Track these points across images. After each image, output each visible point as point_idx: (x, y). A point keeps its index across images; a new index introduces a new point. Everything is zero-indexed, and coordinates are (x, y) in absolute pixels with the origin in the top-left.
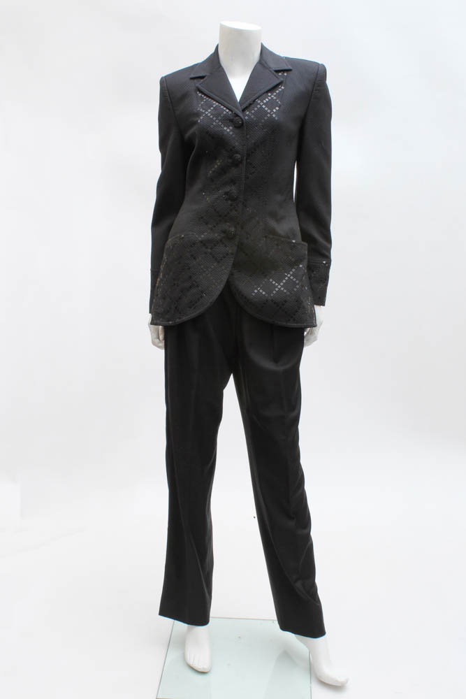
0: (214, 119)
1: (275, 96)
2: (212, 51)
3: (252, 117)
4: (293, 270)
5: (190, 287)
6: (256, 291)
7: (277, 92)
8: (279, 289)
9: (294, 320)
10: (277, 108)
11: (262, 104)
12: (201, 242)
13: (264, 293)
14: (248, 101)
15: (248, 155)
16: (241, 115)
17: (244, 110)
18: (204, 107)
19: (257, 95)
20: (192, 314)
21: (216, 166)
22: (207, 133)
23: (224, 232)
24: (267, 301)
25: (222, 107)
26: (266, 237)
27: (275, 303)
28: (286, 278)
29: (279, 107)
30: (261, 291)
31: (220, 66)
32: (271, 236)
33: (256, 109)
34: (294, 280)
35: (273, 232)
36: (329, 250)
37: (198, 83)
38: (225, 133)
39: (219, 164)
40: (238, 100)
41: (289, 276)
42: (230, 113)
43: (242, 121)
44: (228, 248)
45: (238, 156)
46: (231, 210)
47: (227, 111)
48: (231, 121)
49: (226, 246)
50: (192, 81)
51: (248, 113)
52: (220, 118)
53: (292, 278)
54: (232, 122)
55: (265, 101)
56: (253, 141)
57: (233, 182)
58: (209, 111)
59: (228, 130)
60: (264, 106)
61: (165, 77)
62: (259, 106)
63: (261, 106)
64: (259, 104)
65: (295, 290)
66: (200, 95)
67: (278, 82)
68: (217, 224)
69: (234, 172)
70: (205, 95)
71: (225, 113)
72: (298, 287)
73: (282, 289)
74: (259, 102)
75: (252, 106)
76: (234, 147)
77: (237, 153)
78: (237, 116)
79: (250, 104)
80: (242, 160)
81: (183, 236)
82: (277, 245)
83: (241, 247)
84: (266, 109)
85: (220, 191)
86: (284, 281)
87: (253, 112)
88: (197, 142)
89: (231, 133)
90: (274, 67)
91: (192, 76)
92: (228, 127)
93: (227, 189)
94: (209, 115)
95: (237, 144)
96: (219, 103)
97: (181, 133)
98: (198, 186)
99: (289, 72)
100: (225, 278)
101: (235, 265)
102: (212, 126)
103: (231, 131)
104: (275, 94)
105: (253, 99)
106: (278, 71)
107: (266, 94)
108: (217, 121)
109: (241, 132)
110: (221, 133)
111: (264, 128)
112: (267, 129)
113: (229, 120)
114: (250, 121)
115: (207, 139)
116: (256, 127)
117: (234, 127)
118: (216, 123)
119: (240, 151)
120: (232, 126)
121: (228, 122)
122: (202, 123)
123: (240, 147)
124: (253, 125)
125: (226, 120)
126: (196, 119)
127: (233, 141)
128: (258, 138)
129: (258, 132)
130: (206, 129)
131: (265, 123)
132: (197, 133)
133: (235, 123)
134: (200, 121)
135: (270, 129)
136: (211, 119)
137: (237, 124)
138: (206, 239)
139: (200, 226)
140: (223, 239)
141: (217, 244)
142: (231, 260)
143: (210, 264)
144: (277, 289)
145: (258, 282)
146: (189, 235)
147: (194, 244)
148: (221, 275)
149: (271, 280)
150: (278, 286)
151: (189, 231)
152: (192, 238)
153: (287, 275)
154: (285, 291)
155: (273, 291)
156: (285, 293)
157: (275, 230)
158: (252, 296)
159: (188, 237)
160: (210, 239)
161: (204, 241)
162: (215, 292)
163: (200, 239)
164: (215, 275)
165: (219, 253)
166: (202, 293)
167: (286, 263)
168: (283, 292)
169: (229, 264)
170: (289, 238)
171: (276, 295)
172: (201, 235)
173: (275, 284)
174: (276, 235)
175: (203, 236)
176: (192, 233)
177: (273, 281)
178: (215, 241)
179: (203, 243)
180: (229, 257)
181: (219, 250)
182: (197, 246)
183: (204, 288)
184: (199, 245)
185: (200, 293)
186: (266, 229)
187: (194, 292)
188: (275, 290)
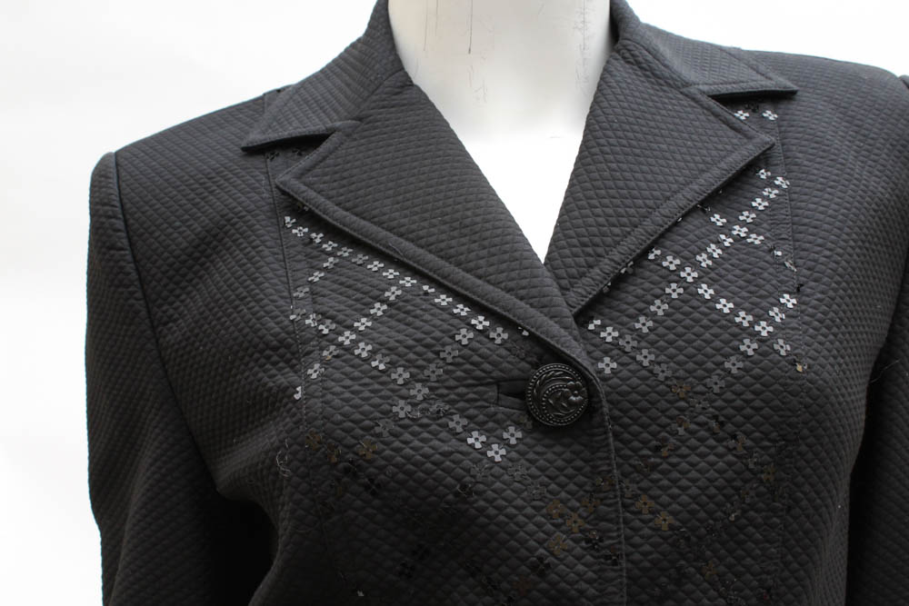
0: (401, 375)
1: (753, 227)
3: (645, 357)
7: (759, 203)
10: (789, 301)
11: (689, 275)
14: (606, 265)
16: (577, 351)
17: (583, 317)
18: (328, 304)
19: (658, 220)
22: (352, 471)
25: (444, 300)
29: (797, 291)
31: (407, 84)
33: (659, 308)
37: (287, 171)
38: (478, 471)
42: (500, 335)
43: (591, 393)
47: (481, 322)
48: (516, 389)
50: (258, 161)
51: (610, 334)
52: (434, 371)
54: (521, 395)
55: (703, 259)
56: (664, 521)
58: (363, 324)
59: (497, 452)
60: (706, 291)
61: (117, 154)
62: (674, 291)
63: (689, 289)
64: (673, 276)
66: (300, 232)
67: (746, 152)
70: (333, 232)
71: (464, 336)
74: (671, 262)
75: (634, 290)
76: (540, 568)
78: (550, 353)
79: (619, 281)
84: (725, 306)
87: (643, 325)
88: (285, 527)
89: (517, 471)
91: (256, 137)
92: (492, 427)
94: (363, 350)
95: (561, 541)
96: (415, 273)
102: (383, 427)
103: (515, 453)
104: (747, 216)
105: (631, 244)
106: (732, 100)
107: (696, 220)
108: (419, 391)
109: (579, 463)
110: (448, 471)
111: (730, 427)
112: (747, 434)
113: (497, 383)
114: (634, 388)
115: (351, 513)
116: (674, 426)
117: (529, 425)
118: (414, 405)
119: (582, 592)
120: (518, 424)
121: (492, 393)
122: (317, 404)
123: (580, 568)
124: (654, 412)
125: (480, 382)
126: (281, 380)
127: (531, 527)
128: (694, 498)
129: (694, 459)
130: (349, 447)
131: (729, 395)
132: (286, 472)
133: (537, 400)
134: (308, 395)
135: (766, 435)
136: (378, 376)
137: (554, 408)
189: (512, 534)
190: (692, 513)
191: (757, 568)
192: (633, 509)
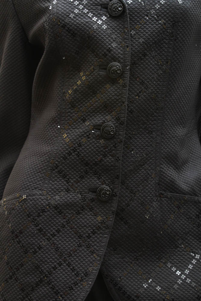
0: (77, 3)
5: (37, 285)
6: (145, 285)
8: (184, 281)
12: (56, 207)
13: (158, 288)
15: (133, 64)
21: (79, 83)
22: (64, 26)
23: (94, 191)
26: (160, 195)
28: (194, 262)
32: (169, 194)
35: (172, 187)
38: (95, 27)
39: (84, 78)
41: (197, 256)
43: (124, 8)
44: (99, 218)
45: (116, 65)
46: (105, 156)
48: (105, 7)
49: (96, 215)
54: (107, 8)
56: (141, 40)
57: (106, 108)
59: (100, 22)
68: (82, 177)
69: (110, 90)
76: (109, 50)
77: (115, 59)
80: (123, 73)
81: (24, 197)
82: (178, 207)
83: (120, 215)
85: (87, 123)
86: (190, 267)
88: (47, 42)
89: (105, 27)
92: (99, 16)
93: (98, 120)
95: (114, 45)
97: (23, 30)
98: (49, 113)
100: (94, 270)
101: (113, 245)
102: (72, 15)
103: (104, 22)
108: (81, 7)
109: (120, 26)
110: (87, 26)
111: (160, 18)
112: (165, 20)
113: (101, 5)
114: (136, 7)
115: (63, 37)
116: (146, 17)
117: (108, 16)
118: (80, 10)
119: (119, 57)
120: (106, 16)
121: (99, 7)
122: (55, 10)
123: (119, 51)
124: (141, 13)
125: (97, 5)
126: (46, 5)
127: (107, 40)
128: (149, 35)
129: (150, 25)
130: (63, 20)
131: (160, 9)
132: (47, 27)
133: (110, 9)
134: (53, 8)
135: (169, 20)
137: (114, 11)
138: (63, 202)
139: (53, 181)
140: (92, 202)
141: (82, 210)
142: (105, 237)
143: (69, 244)
144: (180, 282)
145: (149, 269)
146: (34, 195)
147: (43, 211)
148: (89, 263)
149: (169, 265)
150: (181, 275)
151: (36, 188)
152: (40, 202)
153: (195, 256)
154: (194, 284)
155: (174, 285)
156: (193, 288)
157: (175, 184)
158: (139, 294)
159: (33, 199)
160: (70, 203)
161: (61, 206)
162: (78, 293)
163: (53, 202)
164: (79, 264)
165: (85, 226)
166: (57, 294)
167: (193, 236)
168: (190, 285)
169: (103, 244)
170: (196, 195)
171: (179, 291)
172: (55, 195)
173: (176, 271)
174: (177, 193)
175: (57, 197)
176: (40, 192)
177: (171, 267)
178: (77, 205)
179: (58, 209)
180: (101, 233)
181: (85, 221)
182: (48, 214)
183: (60, 287)
184: (51, 213)
185: (54, 295)
186: (161, 183)
187: (43, 293)
188: (176, 283)
189: (102, 42)
190: (149, 39)
191: (166, 54)
192: (134, 37)
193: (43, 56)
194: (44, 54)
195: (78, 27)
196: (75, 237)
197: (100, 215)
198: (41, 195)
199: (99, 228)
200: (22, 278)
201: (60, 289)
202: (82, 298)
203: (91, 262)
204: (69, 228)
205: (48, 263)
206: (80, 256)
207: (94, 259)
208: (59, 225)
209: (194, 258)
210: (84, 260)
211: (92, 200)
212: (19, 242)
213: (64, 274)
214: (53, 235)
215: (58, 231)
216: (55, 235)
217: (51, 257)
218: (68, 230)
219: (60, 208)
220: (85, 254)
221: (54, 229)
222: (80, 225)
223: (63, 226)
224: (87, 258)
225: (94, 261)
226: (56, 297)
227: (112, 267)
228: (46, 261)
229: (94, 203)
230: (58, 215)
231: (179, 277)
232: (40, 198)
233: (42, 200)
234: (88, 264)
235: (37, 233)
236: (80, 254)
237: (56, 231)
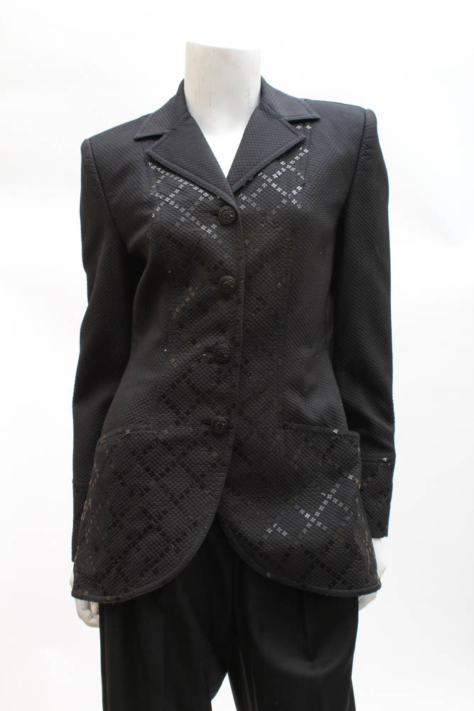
0: (183, 210)
1: (293, 166)
2: (173, 92)
3: (254, 205)
4: (337, 486)
5: (145, 531)
6: (269, 531)
7: (297, 158)
8: (314, 524)
9: (344, 583)
10: (299, 188)
11: (270, 180)
12: (164, 443)
13: (285, 534)
14: (245, 178)
15: (249, 277)
16: (233, 203)
17: (236, 193)
18: (162, 190)
19: (263, 163)
20: (152, 583)
21: (187, 299)
22: (169, 237)
23: (207, 423)
24: (291, 548)
25: (196, 188)
26: (284, 427)
27: (307, 552)
28: (325, 502)
29: (303, 185)
30: (279, 530)
31: (189, 116)
32: (295, 426)
33: (259, 190)
34: (341, 505)
35: (298, 417)
36: (390, 436)
37: (149, 148)
38: (204, 236)
39: (193, 294)
40: (226, 175)
41: (329, 496)
42: (211, 198)
43: (236, 214)
44: (214, 454)
45: (230, 279)
46: (219, 382)
47: (206, 194)
48: (215, 213)
49: (210, 449)
50: (139, 143)
51: (244, 198)
52: (192, 209)
53: (335, 501)
54: (217, 215)
55: (275, 176)
56: (257, 250)
57: (220, 327)
58: (172, 195)
59: (209, 231)
60: (274, 185)
61: (90, 139)
62: (264, 185)
63: (269, 185)
64: (264, 181)
65: (343, 524)
66: (154, 167)
67: (296, 140)
68: (194, 407)
69: (223, 308)
70: (164, 167)
71: (201, 199)
72: (347, 518)
73: (319, 524)
74: (265, 177)
75: (253, 185)
76: (221, 263)
77: (227, 273)
78: (225, 203)
79: (248, 182)
80: (236, 288)
81: (128, 432)
82: (306, 440)
83: (237, 449)
84: (279, 190)
85: (198, 346)
86: (321, 508)
87: (254, 195)
88: (149, 254)
89: (215, 236)
90: (287, 114)
91: (139, 135)
92: (208, 225)
93: (210, 341)
94: (172, 203)
95: (226, 256)
96: (188, 180)
97: (121, 239)
98: (154, 334)
99: (314, 123)
100: (210, 513)
101: (230, 484)
102: (177, 224)
103: (215, 231)
104: (292, 162)
105: (253, 171)
106: (294, 123)
107: (274, 164)
108: (188, 214)
109: (233, 234)
110: (195, 236)
111: (277, 224)
112: (282, 227)
113: (210, 211)
114: (250, 213)
115: (169, 249)
116: (261, 224)
117: (219, 224)
118: (186, 218)
119: (232, 270)
120: (216, 224)
121: (209, 215)
122: (159, 218)
123: (232, 263)
124: (255, 220)
125: (205, 212)
126: (148, 212)
127: (218, 252)
128: (266, 245)
129: (266, 233)
130: (168, 230)
131: (277, 215)
132: (150, 238)
133: (221, 217)
134: (156, 216)
135: (288, 227)
136: (176, 210)
137: (225, 219)
138: (173, 437)
139: (160, 413)
140: (206, 435)
141: (194, 445)
142: (222, 476)
143: (181, 485)
144: (309, 525)
145: (273, 512)
146: (139, 430)
147: (150, 447)
148: (204, 505)
149: (297, 507)
150: (310, 518)
151: (141, 422)
152: (146, 437)
153: (327, 496)
154: (325, 528)
155: (302, 529)
156: (324, 531)
157: (302, 413)
158: (263, 541)
159: (138, 434)
160: (181, 437)
161: (169, 441)
162: (193, 539)
163: (160, 437)
164: (193, 506)
165: (199, 463)
166: (168, 542)
167: (324, 474)
168: (321, 529)
169: (219, 484)
170: (327, 426)
171: (308, 536)
172: (163, 429)
173: (305, 514)
174: (304, 423)
175: (166, 431)
176: (146, 426)
177: (300, 509)
178: (189, 440)
179: (167, 445)
180: (217, 471)
181: (199, 458)
182: (156, 451)
183: (171, 533)
184: (159, 449)
185: (165, 542)
186: (285, 412)
187: (152, 540)
188: (305, 527)
190: (265, 248)
191: (285, 265)
192: (248, 247)
193: (146, 270)
194: (147, 267)
195: (185, 237)
196: (187, 476)
197: (215, 450)
198: (146, 429)
199: (214, 466)
200: (127, 525)
201: (171, 535)
202: (197, 544)
203: (206, 504)
204: (179, 466)
205: (157, 506)
206: (193, 497)
207: (209, 500)
208: (168, 463)
209: (325, 498)
210: (198, 502)
211: (206, 433)
212: (123, 484)
213: (175, 519)
214: (163, 475)
215: (168, 470)
216: (164, 475)
217: (160, 500)
218: (179, 468)
219: (169, 444)
220: (199, 495)
221: (163, 467)
222: (193, 463)
223: (174, 465)
224: (201, 499)
225: (209, 502)
226: (168, 545)
227: (230, 511)
228: (155, 504)
229: (208, 436)
230: (166, 452)
231: (308, 520)
232: (146, 433)
233: (149, 435)
234: (203, 507)
235: (143, 473)
236: (194, 495)
237: (165, 469)
